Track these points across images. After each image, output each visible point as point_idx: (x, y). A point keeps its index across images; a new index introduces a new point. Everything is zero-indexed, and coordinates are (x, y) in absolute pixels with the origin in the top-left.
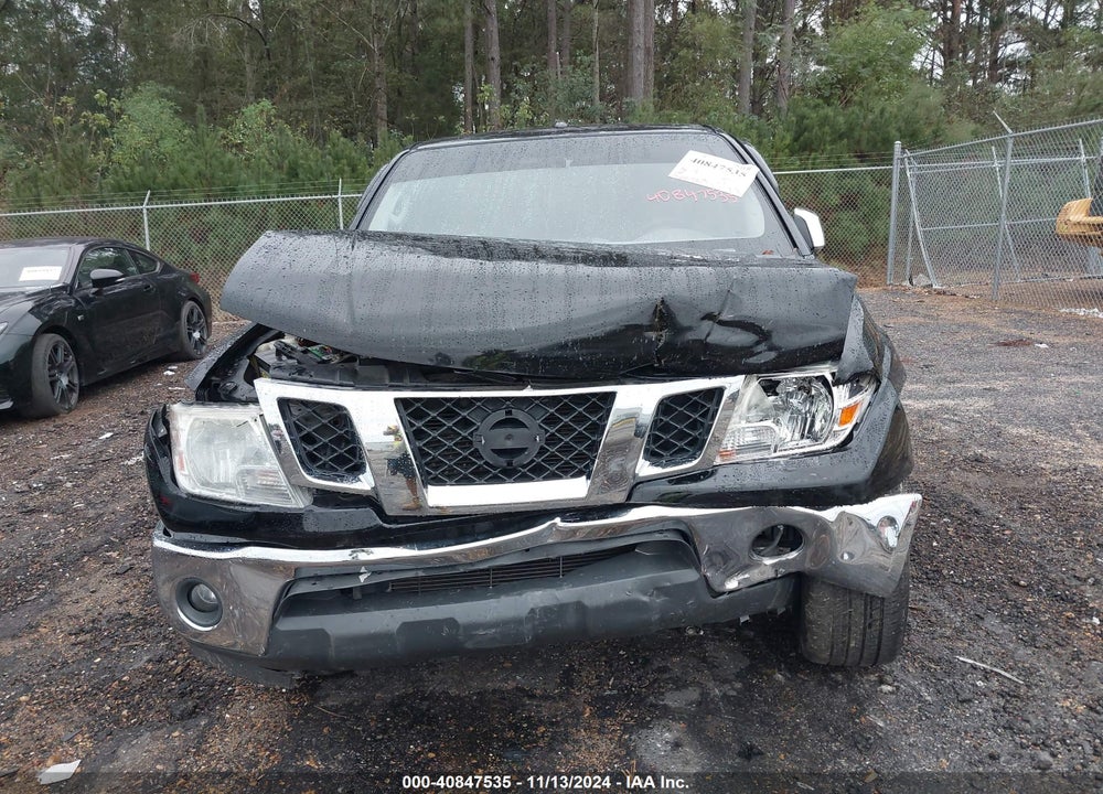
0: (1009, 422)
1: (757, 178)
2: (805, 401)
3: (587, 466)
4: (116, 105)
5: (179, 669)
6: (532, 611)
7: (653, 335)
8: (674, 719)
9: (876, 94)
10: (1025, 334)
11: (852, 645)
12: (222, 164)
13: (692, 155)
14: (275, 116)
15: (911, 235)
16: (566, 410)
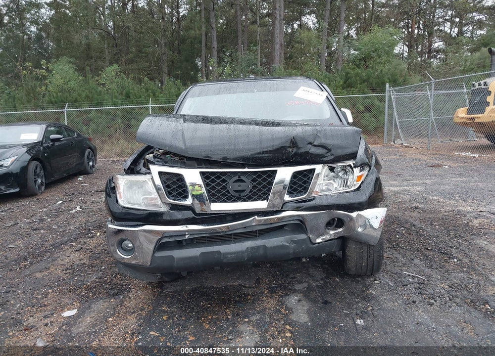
0: (430, 195)
1: (327, 97)
2: (344, 174)
3: (267, 197)
4: (50, 66)
5: (109, 281)
6: (248, 248)
7: (290, 150)
8: (298, 293)
9: (379, 63)
10: (440, 162)
11: (363, 264)
12: (97, 92)
13: (302, 88)
14: (119, 71)
15: (394, 123)
16: (259, 176)
